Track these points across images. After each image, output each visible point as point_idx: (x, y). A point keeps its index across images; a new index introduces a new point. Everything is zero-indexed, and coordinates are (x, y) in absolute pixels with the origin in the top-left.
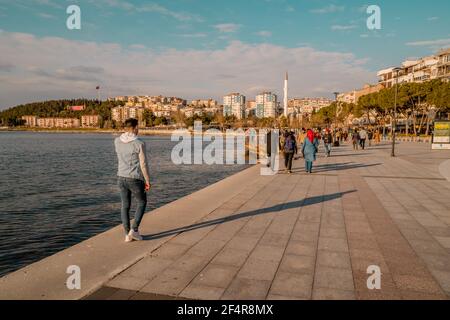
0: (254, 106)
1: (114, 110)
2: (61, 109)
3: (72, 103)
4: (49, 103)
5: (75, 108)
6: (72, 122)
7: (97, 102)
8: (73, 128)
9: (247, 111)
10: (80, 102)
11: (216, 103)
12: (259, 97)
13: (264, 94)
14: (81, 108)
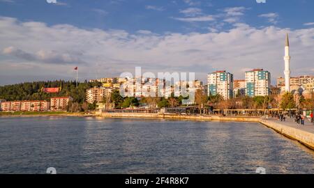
0: (243, 85)
1: (90, 91)
2: (33, 92)
3: (47, 85)
4: (22, 85)
5: (50, 90)
6: (40, 105)
7: (74, 83)
8: (41, 111)
9: (236, 90)
10: (56, 84)
11: (201, 83)
12: (249, 74)
13: (254, 71)
14: (57, 90)
